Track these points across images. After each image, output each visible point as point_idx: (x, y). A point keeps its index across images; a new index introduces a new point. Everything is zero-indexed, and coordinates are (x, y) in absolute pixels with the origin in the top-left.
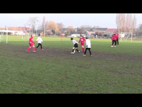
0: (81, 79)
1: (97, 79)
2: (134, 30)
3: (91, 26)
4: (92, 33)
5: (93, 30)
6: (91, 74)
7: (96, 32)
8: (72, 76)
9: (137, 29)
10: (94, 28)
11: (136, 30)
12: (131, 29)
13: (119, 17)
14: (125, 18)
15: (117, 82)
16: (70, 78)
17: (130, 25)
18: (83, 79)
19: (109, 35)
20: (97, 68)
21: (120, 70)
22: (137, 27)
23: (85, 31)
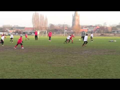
0: (20, 72)
1: (34, 70)
2: (46, 29)
3: (11, 26)
4: (13, 31)
5: (13, 29)
6: (27, 67)
7: (16, 30)
8: (11, 70)
9: (48, 27)
10: (14, 27)
11: (47, 29)
12: (44, 28)
13: (35, 18)
14: (39, 19)
15: (51, 72)
16: (10, 72)
17: (43, 25)
18: (22, 72)
19: (27, 33)
20: (30, 61)
21: (49, 61)
22: (48, 26)
23: (7, 30)
